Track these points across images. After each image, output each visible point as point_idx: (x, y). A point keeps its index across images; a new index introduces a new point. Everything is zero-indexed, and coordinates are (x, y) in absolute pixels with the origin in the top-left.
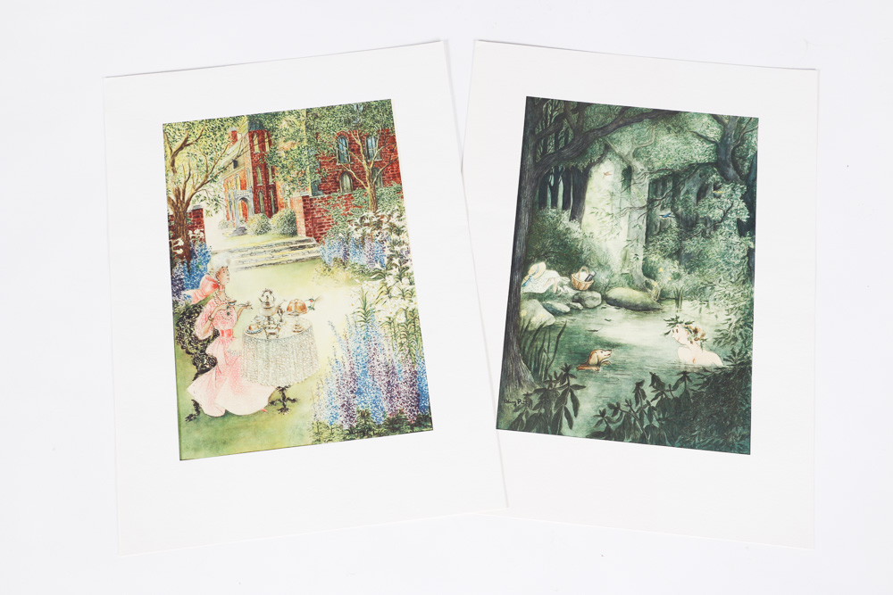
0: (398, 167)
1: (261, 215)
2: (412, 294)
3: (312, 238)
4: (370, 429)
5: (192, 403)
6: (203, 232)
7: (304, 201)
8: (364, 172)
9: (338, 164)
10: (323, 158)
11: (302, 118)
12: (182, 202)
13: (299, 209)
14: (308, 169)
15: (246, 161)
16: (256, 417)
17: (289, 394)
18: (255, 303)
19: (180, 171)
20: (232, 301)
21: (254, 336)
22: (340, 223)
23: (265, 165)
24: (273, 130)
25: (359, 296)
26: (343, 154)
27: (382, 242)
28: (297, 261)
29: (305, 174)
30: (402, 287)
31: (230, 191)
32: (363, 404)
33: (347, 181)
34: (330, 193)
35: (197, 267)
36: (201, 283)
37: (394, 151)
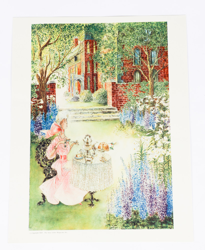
0: (168, 71)
1: (88, 91)
2: (169, 146)
3: (116, 108)
4: (138, 222)
5: (42, 195)
6: (55, 97)
7: (113, 85)
8: (148, 71)
9: (133, 65)
10: (125, 61)
11: (116, 35)
12: (44, 78)
13: (109, 89)
14: (116, 66)
15: (82, 57)
16: (76, 207)
17: (95, 196)
18: (81, 142)
19: (44, 59)
20: (68, 139)
21: (79, 161)
22: (132, 101)
23: (93, 61)
24: (99, 40)
25: (139, 145)
26: (137, 60)
27: (154, 114)
28: (106, 120)
29: (114, 69)
30: (163, 142)
31: (72, 75)
32: (136, 207)
33: (138, 76)
34: (127, 82)
35: (50, 117)
36: (51, 126)
37: (166, 61)
